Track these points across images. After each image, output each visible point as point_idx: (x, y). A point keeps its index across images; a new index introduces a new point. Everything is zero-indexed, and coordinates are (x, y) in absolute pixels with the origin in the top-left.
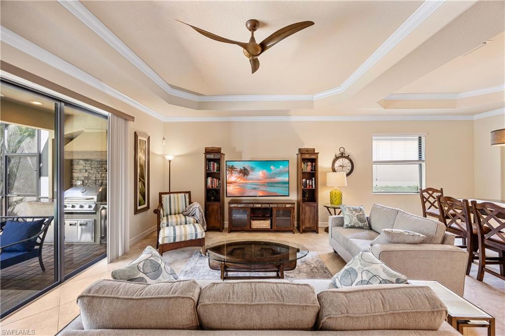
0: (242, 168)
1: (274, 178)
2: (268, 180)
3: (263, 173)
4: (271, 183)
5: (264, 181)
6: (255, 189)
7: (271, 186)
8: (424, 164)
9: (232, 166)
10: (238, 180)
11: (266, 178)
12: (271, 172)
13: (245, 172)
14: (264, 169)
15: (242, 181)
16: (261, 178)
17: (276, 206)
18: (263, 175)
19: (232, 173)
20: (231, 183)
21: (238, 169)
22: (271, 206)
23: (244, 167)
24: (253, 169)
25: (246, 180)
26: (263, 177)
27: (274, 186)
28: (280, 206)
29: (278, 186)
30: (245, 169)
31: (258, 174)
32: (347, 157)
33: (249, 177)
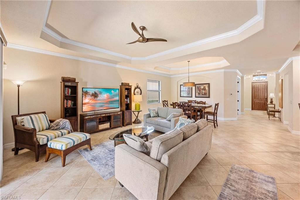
0: (94, 93)
1: (113, 98)
2: (110, 100)
3: (107, 96)
4: (112, 101)
5: (107, 101)
6: (102, 106)
7: (111, 103)
8: (160, 92)
9: (86, 91)
10: (91, 101)
11: (109, 99)
12: (112, 94)
13: (95, 95)
14: (108, 93)
15: (93, 102)
16: (106, 99)
17: (113, 114)
18: (107, 97)
19: (86, 97)
20: (85, 104)
21: (91, 94)
22: (111, 114)
23: (95, 92)
24: (101, 93)
25: (96, 101)
26: (107, 98)
27: (113, 103)
28: (115, 114)
29: (115, 103)
30: (95, 93)
31: (104, 96)
32: (139, 88)
33: (98, 98)
